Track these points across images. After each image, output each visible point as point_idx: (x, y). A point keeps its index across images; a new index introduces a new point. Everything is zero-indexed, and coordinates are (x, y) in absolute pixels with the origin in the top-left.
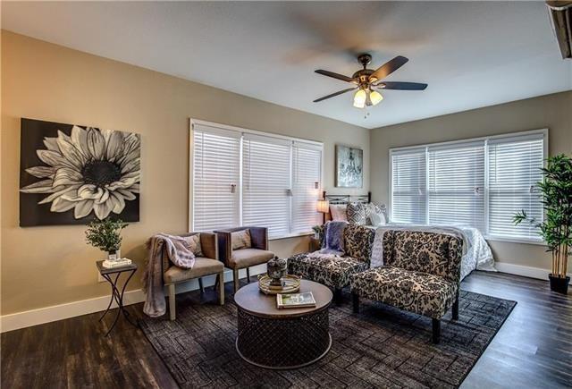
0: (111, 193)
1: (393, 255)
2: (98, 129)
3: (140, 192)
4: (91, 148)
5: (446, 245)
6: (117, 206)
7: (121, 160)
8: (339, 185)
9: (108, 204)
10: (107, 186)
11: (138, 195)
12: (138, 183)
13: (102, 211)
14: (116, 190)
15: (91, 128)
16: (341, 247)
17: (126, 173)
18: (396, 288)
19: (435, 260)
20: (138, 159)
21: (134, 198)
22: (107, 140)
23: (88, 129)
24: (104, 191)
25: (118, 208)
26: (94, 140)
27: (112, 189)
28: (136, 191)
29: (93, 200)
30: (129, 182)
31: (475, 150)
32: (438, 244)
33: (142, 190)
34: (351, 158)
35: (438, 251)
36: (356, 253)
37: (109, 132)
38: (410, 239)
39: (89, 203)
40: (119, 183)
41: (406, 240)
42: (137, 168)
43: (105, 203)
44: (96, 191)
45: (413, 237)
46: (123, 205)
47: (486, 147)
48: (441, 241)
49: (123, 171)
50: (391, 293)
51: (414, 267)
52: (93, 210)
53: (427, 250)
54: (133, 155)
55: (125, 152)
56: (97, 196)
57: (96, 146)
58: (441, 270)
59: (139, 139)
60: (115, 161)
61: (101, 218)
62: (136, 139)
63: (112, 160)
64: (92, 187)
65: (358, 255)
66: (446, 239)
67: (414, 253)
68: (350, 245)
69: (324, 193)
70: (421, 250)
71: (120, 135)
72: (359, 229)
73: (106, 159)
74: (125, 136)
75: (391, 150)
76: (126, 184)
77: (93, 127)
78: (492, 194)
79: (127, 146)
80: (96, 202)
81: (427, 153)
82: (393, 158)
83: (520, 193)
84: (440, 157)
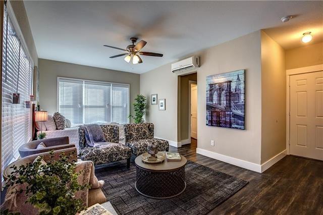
1: (131, 135)
5: (149, 126)
16: (104, 139)
31: (107, 87)
38: (137, 126)
47: (111, 87)
51: (141, 138)
67: (140, 132)
68: (108, 137)
69: (33, 105)
70: (143, 130)
72: (110, 127)
75: (58, 78)
78: (113, 107)
81: (84, 84)
82: (60, 83)
83: (121, 107)
84: (91, 88)
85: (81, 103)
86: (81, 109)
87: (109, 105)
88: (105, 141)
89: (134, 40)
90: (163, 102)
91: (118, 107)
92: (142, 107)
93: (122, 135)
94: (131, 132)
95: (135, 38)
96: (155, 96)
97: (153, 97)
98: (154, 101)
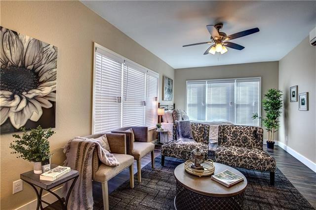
0: (28, 101)
1: (225, 139)
2: (16, 33)
3: (56, 100)
4: (8, 52)
5: (255, 131)
6: (35, 113)
7: (39, 69)
8: (165, 99)
9: (25, 112)
10: (24, 93)
11: (53, 103)
12: (55, 92)
13: (19, 120)
14: (34, 98)
15: (7, 30)
16: (192, 136)
17: (43, 82)
18: (249, 158)
19: (251, 140)
20: (54, 70)
21: (51, 105)
22: (25, 46)
23: (4, 30)
24: (21, 99)
25: (36, 115)
26: (11, 44)
27: (30, 96)
28: (52, 100)
29: (9, 108)
30: (46, 90)
31: (230, 84)
32: (251, 131)
33: (58, 98)
34: (169, 84)
35: (252, 135)
36: (201, 139)
37: (27, 38)
38: (234, 129)
39: (5, 111)
40: (37, 91)
41: (233, 130)
42: (53, 78)
43: (22, 111)
44: (12, 98)
45: (236, 128)
46: (41, 113)
47: (235, 83)
48: (253, 130)
49: (41, 80)
50: (245, 162)
51: (238, 144)
52: (9, 119)
53: (246, 135)
54: (51, 65)
55: (43, 62)
56: (13, 104)
57: (13, 50)
58: (254, 145)
59: (56, 51)
60: (34, 69)
61: (17, 126)
62: (53, 50)
63: (30, 67)
64: (8, 93)
65: (202, 140)
66: (254, 129)
67: (238, 137)
68: (196, 135)
69: (159, 103)
70: (242, 135)
71: (39, 44)
72: (201, 125)
73: (24, 66)
74: (44, 45)
75: (187, 81)
76: (44, 92)
77: (11, 28)
78: (237, 105)
79: (45, 55)
80: (11, 109)
81: (207, 84)
82: (188, 86)
83: (250, 105)
84: (213, 87)
85: (204, 102)
86: (204, 108)
87: (232, 103)
88: (191, 138)
89: (219, 26)
90: (305, 97)
91: (245, 105)
92: (275, 106)
93: (214, 137)
94: (226, 135)
95: (219, 24)
96: (294, 89)
97: (293, 90)
98: (294, 96)
